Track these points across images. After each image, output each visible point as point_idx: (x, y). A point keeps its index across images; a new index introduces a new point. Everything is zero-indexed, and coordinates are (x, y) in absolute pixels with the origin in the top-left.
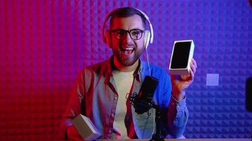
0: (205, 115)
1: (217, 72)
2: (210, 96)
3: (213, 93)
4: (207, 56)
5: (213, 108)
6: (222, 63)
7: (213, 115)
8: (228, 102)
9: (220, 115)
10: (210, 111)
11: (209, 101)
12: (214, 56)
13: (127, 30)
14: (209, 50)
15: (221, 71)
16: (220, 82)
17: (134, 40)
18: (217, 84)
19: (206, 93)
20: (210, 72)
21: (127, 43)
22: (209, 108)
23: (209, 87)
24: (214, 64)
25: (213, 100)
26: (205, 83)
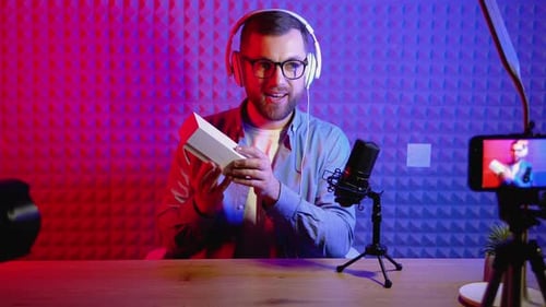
0: (404, 223)
1: (427, 141)
2: (412, 186)
3: (419, 181)
4: (408, 110)
5: (419, 210)
6: (436, 124)
7: (418, 224)
8: (449, 198)
9: (432, 224)
10: (414, 215)
11: (411, 196)
12: (423, 110)
13: (277, 61)
14: (412, 99)
15: (435, 138)
16: (433, 160)
17: (289, 80)
18: (426, 163)
19: (405, 181)
20: (414, 141)
21: (275, 85)
22: (411, 211)
23: (411, 168)
24: (421, 124)
25: (419, 195)
26: (406, 162)
